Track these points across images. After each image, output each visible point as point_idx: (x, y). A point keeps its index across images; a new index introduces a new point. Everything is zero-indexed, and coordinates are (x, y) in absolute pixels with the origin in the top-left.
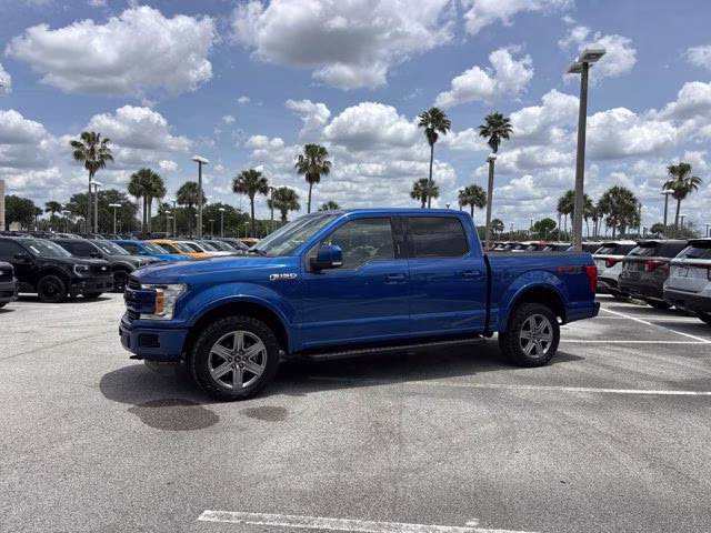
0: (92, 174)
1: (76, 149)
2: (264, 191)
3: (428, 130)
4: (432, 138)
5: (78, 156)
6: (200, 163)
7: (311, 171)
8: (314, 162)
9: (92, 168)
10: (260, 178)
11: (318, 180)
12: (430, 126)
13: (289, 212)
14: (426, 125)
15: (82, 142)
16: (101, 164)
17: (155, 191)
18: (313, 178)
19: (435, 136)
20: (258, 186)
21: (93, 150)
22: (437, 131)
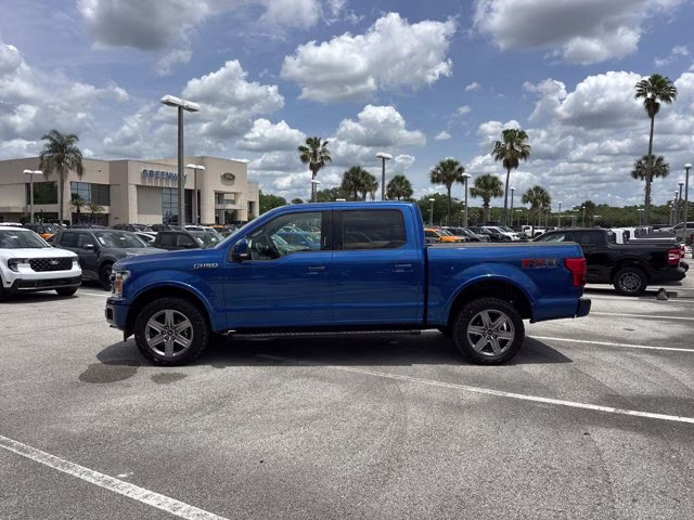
0: (315, 174)
1: (302, 153)
2: (462, 180)
3: (647, 100)
4: (652, 108)
5: (304, 159)
6: (384, 158)
7: (509, 156)
8: (512, 147)
9: (315, 168)
10: (457, 168)
11: (515, 165)
12: (649, 95)
13: (492, 199)
14: (645, 95)
15: (307, 146)
16: (321, 165)
17: (363, 186)
18: (511, 164)
19: (657, 106)
20: (455, 176)
21: (315, 152)
22: (658, 100)
